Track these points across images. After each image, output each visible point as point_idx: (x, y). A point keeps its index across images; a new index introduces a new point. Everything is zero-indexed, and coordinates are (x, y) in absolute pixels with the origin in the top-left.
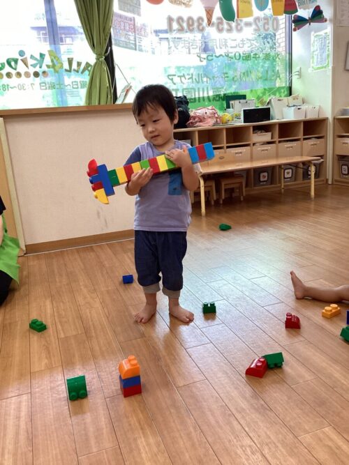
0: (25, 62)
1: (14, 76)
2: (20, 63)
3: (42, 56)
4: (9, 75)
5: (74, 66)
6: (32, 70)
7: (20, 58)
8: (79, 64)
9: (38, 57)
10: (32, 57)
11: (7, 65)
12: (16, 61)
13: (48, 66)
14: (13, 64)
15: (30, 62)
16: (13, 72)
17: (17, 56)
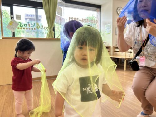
0: (29, 25)
1: (25, 29)
2: (28, 25)
3: (34, 24)
4: (24, 28)
5: (44, 27)
6: (31, 28)
7: (28, 24)
8: (45, 27)
9: (33, 24)
10: (31, 24)
11: (24, 26)
12: (26, 25)
13: (36, 27)
14: (25, 25)
15: (31, 25)
16: (25, 28)
17: (27, 23)
